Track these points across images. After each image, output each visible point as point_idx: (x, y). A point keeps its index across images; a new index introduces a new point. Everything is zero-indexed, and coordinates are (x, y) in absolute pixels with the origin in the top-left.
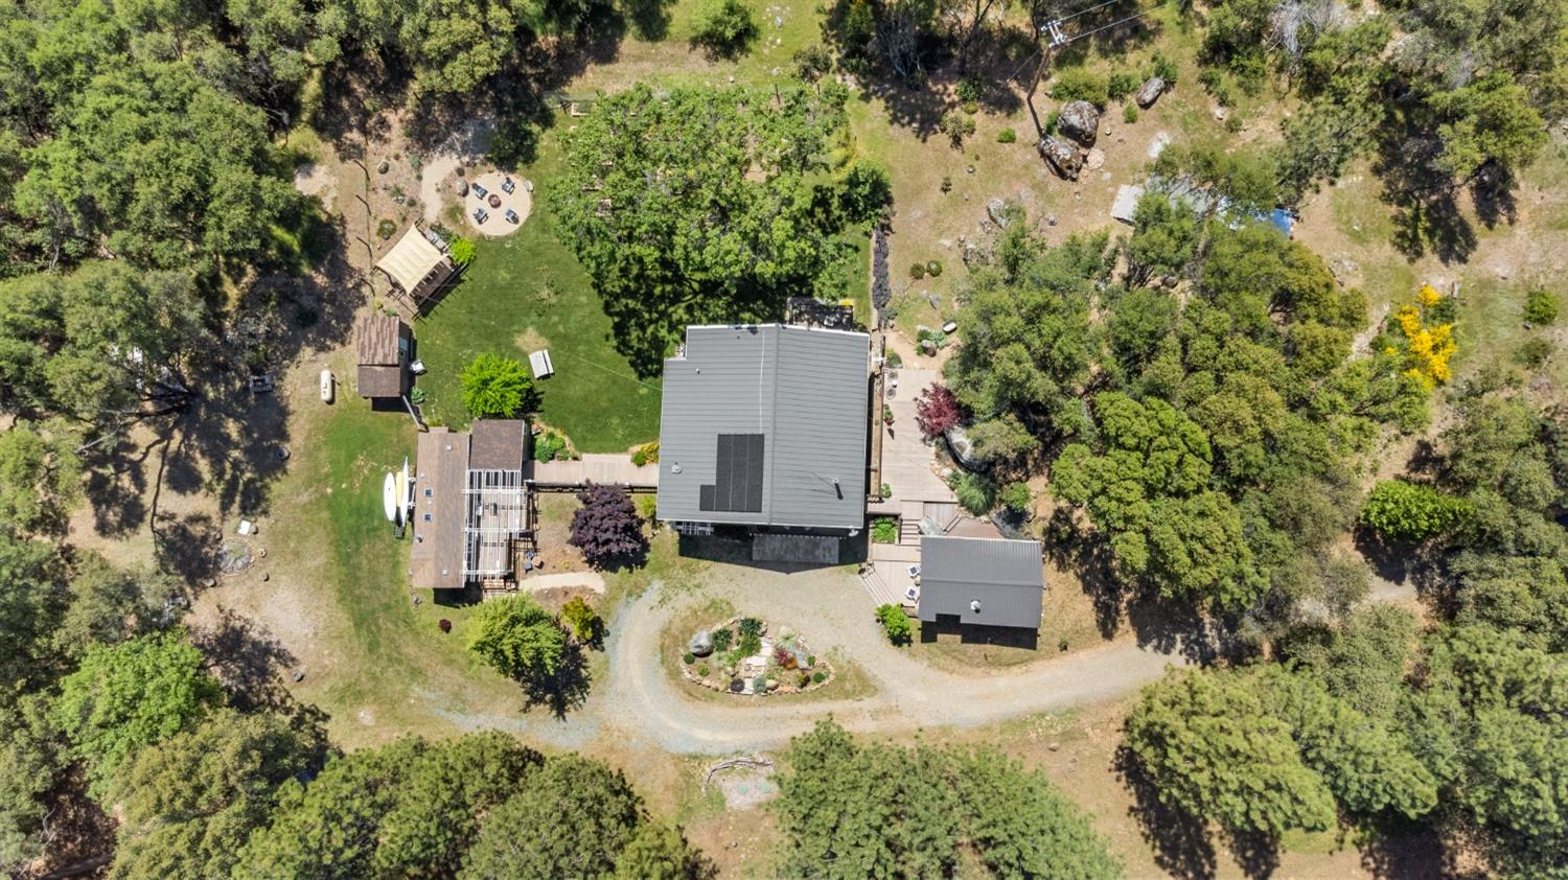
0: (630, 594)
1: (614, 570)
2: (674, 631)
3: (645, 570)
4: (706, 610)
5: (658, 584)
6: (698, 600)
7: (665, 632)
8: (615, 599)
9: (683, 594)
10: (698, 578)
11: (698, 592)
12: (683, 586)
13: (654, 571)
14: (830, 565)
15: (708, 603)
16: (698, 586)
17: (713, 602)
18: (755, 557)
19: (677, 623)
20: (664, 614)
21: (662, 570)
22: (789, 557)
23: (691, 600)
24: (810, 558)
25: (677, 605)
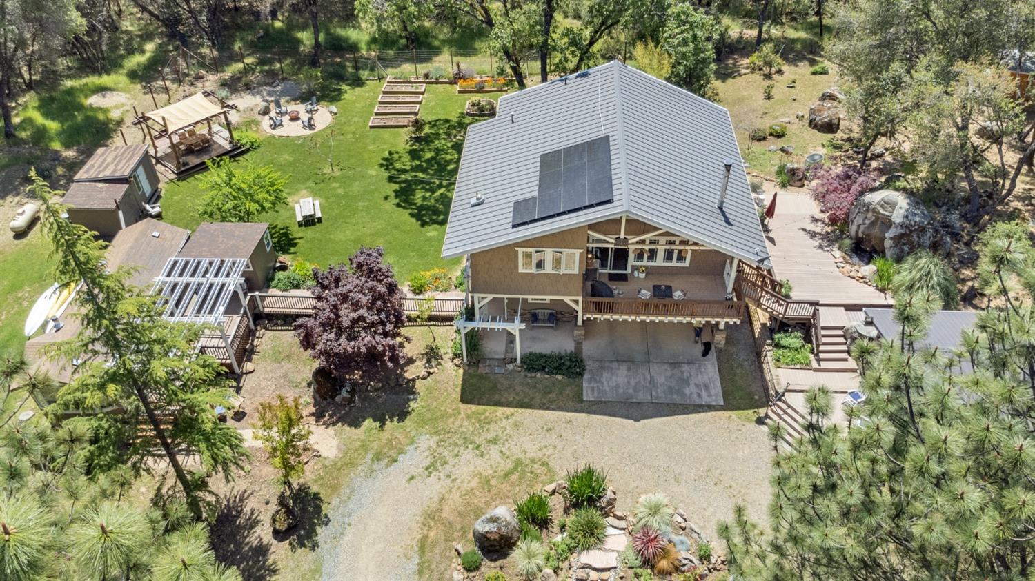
0: (377, 457)
1: (355, 424)
2: (446, 514)
3: (408, 422)
4: (507, 475)
5: (427, 441)
6: (494, 461)
7: (431, 516)
8: (352, 464)
9: (468, 454)
10: (494, 431)
11: (494, 450)
12: (467, 441)
13: (423, 422)
14: (710, 408)
15: (509, 465)
16: (494, 441)
17: (518, 463)
18: (588, 395)
19: (455, 500)
20: (434, 486)
21: (433, 421)
22: (642, 396)
23: (479, 462)
24: (677, 399)
25: (457, 472)
